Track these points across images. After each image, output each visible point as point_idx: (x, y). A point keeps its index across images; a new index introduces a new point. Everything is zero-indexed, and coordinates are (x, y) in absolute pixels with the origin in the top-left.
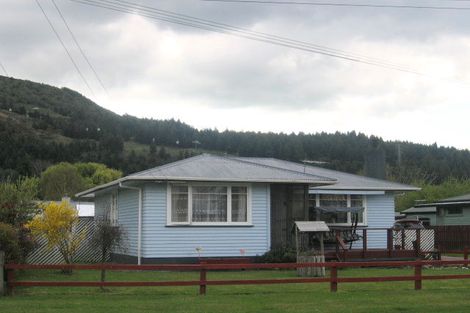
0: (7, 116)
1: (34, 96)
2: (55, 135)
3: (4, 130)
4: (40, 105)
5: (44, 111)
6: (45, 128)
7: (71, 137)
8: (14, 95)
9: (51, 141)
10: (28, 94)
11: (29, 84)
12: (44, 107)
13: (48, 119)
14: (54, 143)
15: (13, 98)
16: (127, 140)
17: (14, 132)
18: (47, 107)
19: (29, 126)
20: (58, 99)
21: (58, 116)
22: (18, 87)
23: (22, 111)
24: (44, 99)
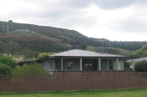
0: (52, 39)
1: (62, 33)
2: (67, 44)
3: (51, 43)
4: (64, 35)
5: (65, 37)
6: (64, 42)
7: (72, 44)
8: (56, 33)
9: (65, 46)
10: (61, 32)
11: (61, 29)
12: (65, 36)
13: (65, 39)
14: (66, 47)
15: (56, 34)
16: (89, 45)
17: (54, 44)
18: (66, 36)
19: (59, 42)
20: (70, 33)
21: (69, 38)
22: (57, 30)
23: (58, 38)
24: (66, 34)
